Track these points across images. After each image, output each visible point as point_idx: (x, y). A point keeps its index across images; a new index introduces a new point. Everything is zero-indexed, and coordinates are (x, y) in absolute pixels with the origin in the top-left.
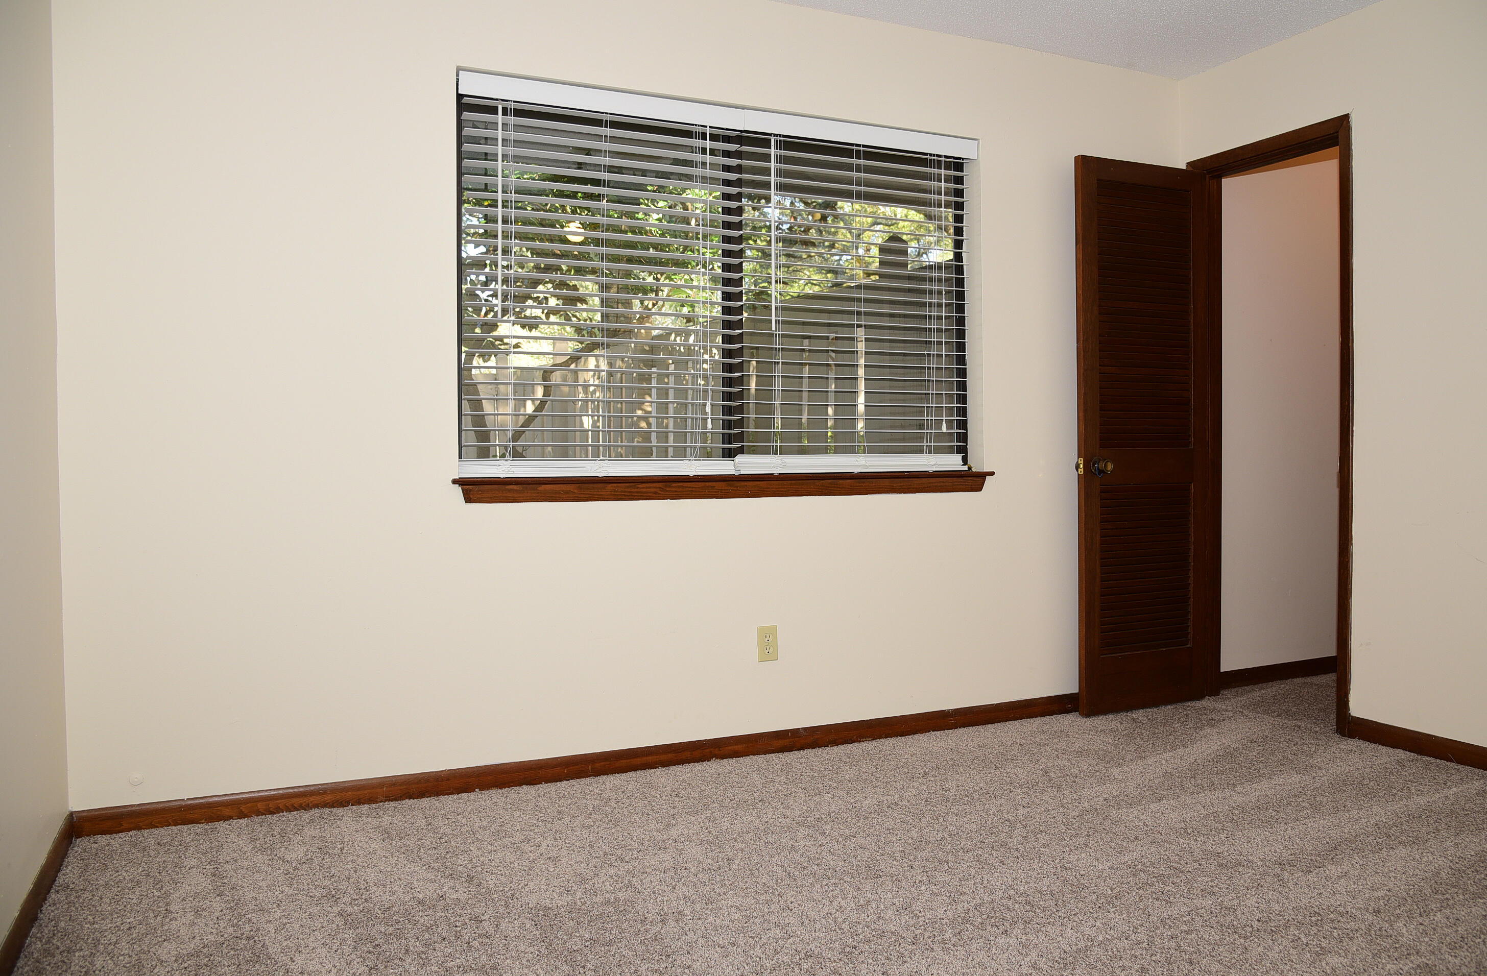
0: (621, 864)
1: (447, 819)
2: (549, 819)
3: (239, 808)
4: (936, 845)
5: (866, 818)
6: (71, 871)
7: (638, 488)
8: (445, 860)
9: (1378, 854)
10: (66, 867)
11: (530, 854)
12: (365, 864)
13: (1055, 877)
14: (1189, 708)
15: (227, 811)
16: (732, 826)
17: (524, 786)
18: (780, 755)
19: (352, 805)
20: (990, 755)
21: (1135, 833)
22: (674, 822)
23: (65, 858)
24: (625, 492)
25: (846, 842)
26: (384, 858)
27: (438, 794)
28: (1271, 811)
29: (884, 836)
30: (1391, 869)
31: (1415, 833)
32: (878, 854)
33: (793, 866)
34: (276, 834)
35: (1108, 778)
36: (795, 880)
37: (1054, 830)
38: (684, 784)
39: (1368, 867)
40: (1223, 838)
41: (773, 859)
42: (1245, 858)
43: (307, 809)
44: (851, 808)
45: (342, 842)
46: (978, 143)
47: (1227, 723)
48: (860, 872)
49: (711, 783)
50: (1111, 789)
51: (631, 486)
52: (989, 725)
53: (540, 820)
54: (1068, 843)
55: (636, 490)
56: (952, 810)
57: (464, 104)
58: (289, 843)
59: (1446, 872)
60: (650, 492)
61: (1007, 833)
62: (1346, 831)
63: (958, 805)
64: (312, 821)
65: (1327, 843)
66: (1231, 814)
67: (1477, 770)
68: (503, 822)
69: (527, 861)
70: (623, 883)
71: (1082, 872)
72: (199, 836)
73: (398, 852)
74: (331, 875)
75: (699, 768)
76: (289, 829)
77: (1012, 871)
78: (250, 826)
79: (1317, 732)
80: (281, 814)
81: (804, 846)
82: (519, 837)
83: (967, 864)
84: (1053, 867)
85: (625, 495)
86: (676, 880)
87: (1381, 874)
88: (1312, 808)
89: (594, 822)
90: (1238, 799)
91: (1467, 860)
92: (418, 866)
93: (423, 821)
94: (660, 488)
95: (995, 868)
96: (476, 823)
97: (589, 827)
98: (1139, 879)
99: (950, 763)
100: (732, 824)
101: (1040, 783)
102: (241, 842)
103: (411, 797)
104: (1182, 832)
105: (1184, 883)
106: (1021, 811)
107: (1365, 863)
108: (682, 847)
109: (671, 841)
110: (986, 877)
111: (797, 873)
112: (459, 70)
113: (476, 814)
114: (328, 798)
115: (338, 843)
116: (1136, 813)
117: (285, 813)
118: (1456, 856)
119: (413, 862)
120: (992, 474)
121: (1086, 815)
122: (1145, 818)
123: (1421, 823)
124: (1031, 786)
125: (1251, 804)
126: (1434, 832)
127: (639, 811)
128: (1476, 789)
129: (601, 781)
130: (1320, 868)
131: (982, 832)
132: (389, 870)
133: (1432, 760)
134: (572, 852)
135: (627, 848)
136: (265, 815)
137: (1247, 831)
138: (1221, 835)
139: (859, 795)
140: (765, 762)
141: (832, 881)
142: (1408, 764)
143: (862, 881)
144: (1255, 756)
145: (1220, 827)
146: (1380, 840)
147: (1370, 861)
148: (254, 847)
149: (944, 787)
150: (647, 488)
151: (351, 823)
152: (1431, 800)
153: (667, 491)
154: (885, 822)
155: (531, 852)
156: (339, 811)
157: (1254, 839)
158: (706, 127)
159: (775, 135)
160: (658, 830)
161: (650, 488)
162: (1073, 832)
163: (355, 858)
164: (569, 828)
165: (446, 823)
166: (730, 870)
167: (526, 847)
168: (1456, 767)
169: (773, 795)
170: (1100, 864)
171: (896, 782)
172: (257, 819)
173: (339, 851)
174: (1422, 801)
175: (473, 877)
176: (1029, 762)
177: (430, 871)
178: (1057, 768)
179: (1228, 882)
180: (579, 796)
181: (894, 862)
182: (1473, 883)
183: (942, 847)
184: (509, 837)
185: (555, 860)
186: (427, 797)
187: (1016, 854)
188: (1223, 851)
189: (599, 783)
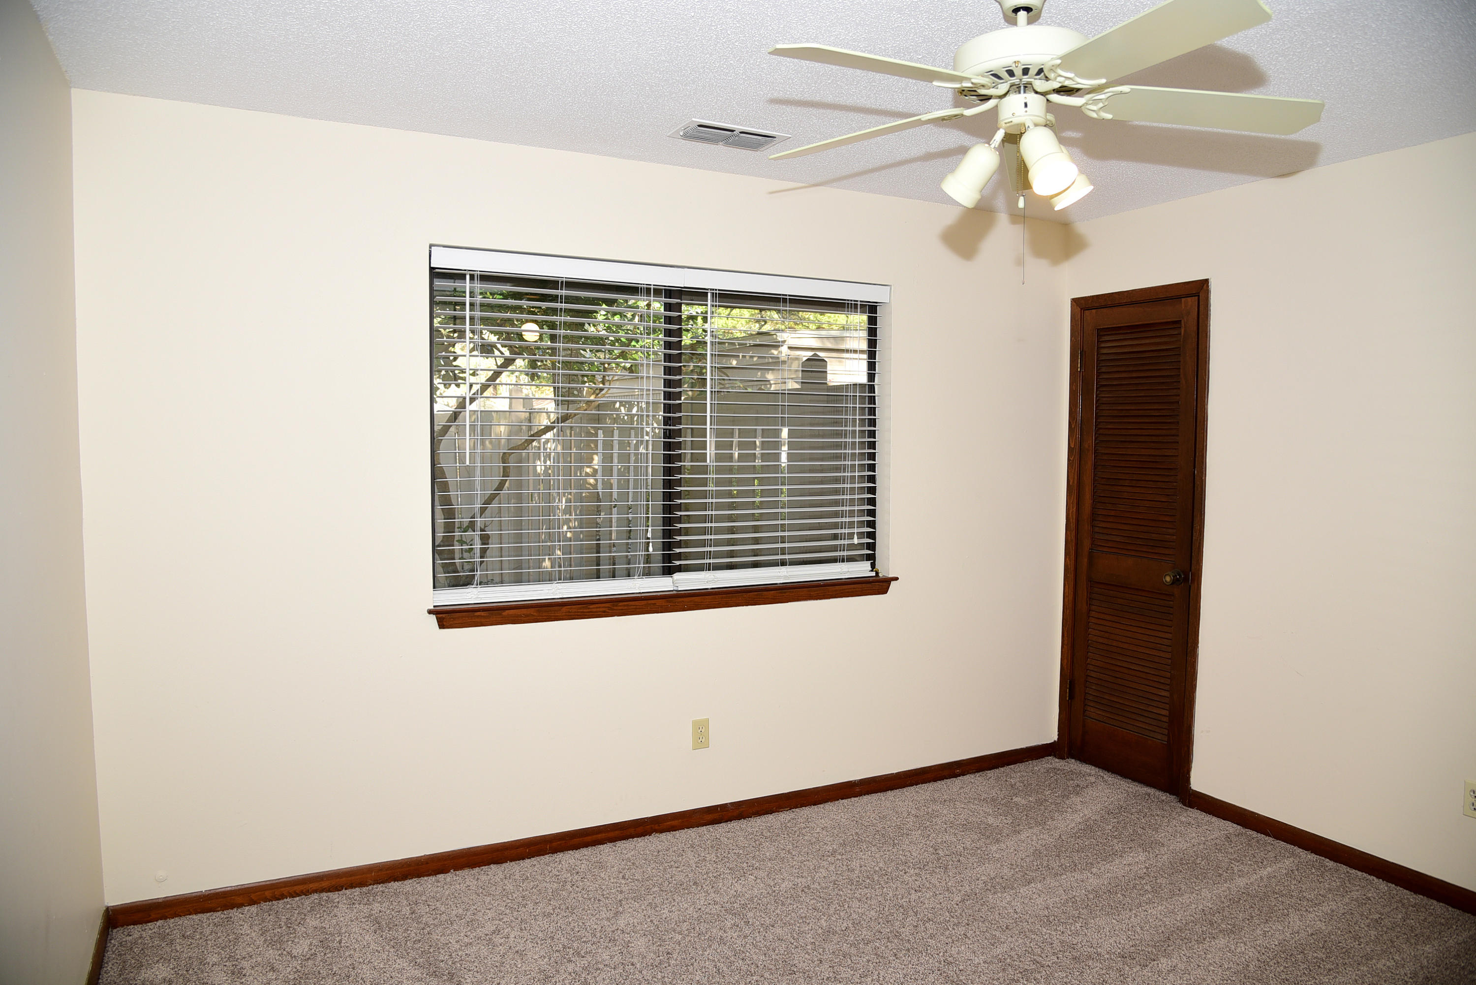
0: (578, 959)
1: (428, 905)
2: (515, 906)
3: (249, 897)
4: (841, 936)
5: (783, 904)
6: (111, 968)
7: (589, 608)
8: (428, 955)
9: (1201, 944)
10: (107, 963)
11: (501, 947)
12: (361, 960)
13: (939, 972)
14: (1058, 772)
15: (239, 900)
16: (671, 914)
17: (492, 866)
18: (710, 827)
19: (346, 889)
20: (889, 829)
21: (1007, 921)
22: (621, 909)
23: (104, 952)
24: (578, 612)
25: (766, 932)
26: (376, 953)
27: (419, 876)
28: (1119, 895)
29: (798, 925)
30: (1210, 961)
31: (1233, 921)
32: (793, 946)
33: (722, 960)
34: (283, 924)
35: (987, 857)
36: (724, 976)
37: (940, 918)
38: (629, 864)
39: (1193, 960)
40: (1078, 928)
41: (705, 953)
42: (1095, 950)
43: (307, 894)
44: (770, 892)
45: (340, 934)
46: (891, 289)
47: (1089, 791)
48: (778, 967)
49: (652, 862)
50: (989, 869)
51: (583, 607)
52: (890, 791)
53: (507, 907)
54: (951, 933)
55: (587, 610)
56: (856, 895)
57: (435, 274)
58: (294, 935)
59: (1254, 964)
60: (600, 612)
61: (900, 921)
62: (1179, 919)
63: (861, 888)
64: (312, 909)
65: (1163, 932)
66: (1086, 899)
67: (1289, 846)
68: (476, 909)
69: (498, 956)
70: (580, 982)
71: (961, 967)
72: (217, 927)
73: (389, 945)
74: (333, 972)
75: (641, 844)
76: (294, 919)
77: (903, 967)
78: (260, 915)
79: (1163, 801)
80: (285, 900)
81: (731, 938)
82: (490, 927)
83: (867, 958)
84: (937, 962)
85: (578, 615)
86: (625, 978)
87: (1202, 968)
88: (1153, 891)
89: (554, 910)
90: (1093, 882)
91: (1272, 950)
92: (406, 962)
93: (408, 908)
94: (609, 607)
95: (889, 963)
96: (453, 910)
97: (549, 915)
98: (1008, 975)
99: (855, 838)
100: (670, 912)
101: (930, 863)
102: (253, 934)
103: (396, 879)
104: (1045, 921)
105: (1044, 979)
106: (914, 896)
107: (1190, 955)
108: (629, 939)
109: (619, 932)
110: (882, 973)
111: (725, 969)
112: (431, 246)
113: (453, 900)
114: (325, 884)
115: (336, 936)
116: (1008, 898)
117: (288, 900)
118: (1263, 946)
119: (402, 958)
120: (896, 579)
121: (967, 900)
122: (1016, 904)
123: (1239, 909)
124: (922, 867)
125: (1103, 887)
126: (1248, 920)
127: (591, 896)
128: (1286, 869)
129: (557, 860)
130: (1154, 960)
131: (880, 920)
132: (382, 966)
133: (1254, 834)
134: (536, 945)
135: (583, 940)
136: (272, 901)
137: (1098, 919)
138: (1077, 924)
139: (777, 876)
140: (698, 837)
141: (754, 978)
142: (1234, 839)
143: (780, 977)
144: (1111, 830)
145: (1076, 913)
146: (1205, 929)
147: (1195, 953)
148: (266, 940)
149: (849, 867)
150: (597, 608)
151: (346, 911)
152: (1249, 882)
153: (615, 609)
154: (800, 908)
155: (501, 945)
156: (334, 896)
157: (1104, 928)
158: (650, 285)
159: (711, 289)
160: (608, 919)
161: (600, 607)
162: (955, 920)
163: (352, 952)
164: (532, 917)
165: (428, 910)
166: (669, 966)
167: (497, 940)
168: (1272, 842)
169: (705, 876)
170: (976, 958)
171: (809, 860)
172: (265, 906)
173: (338, 944)
174: (1241, 882)
175: (454, 973)
176: (921, 837)
177: (417, 967)
178: (945, 845)
179: (1079, 978)
180: (540, 878)
181: (807, 956)
182: (1274, 976)
183: (846, 938)
184: (482, 927)
185: (520, 954)
186: (409, 879)
187: (908, 945)
188: (1078, 942)
189: (556, 862)
